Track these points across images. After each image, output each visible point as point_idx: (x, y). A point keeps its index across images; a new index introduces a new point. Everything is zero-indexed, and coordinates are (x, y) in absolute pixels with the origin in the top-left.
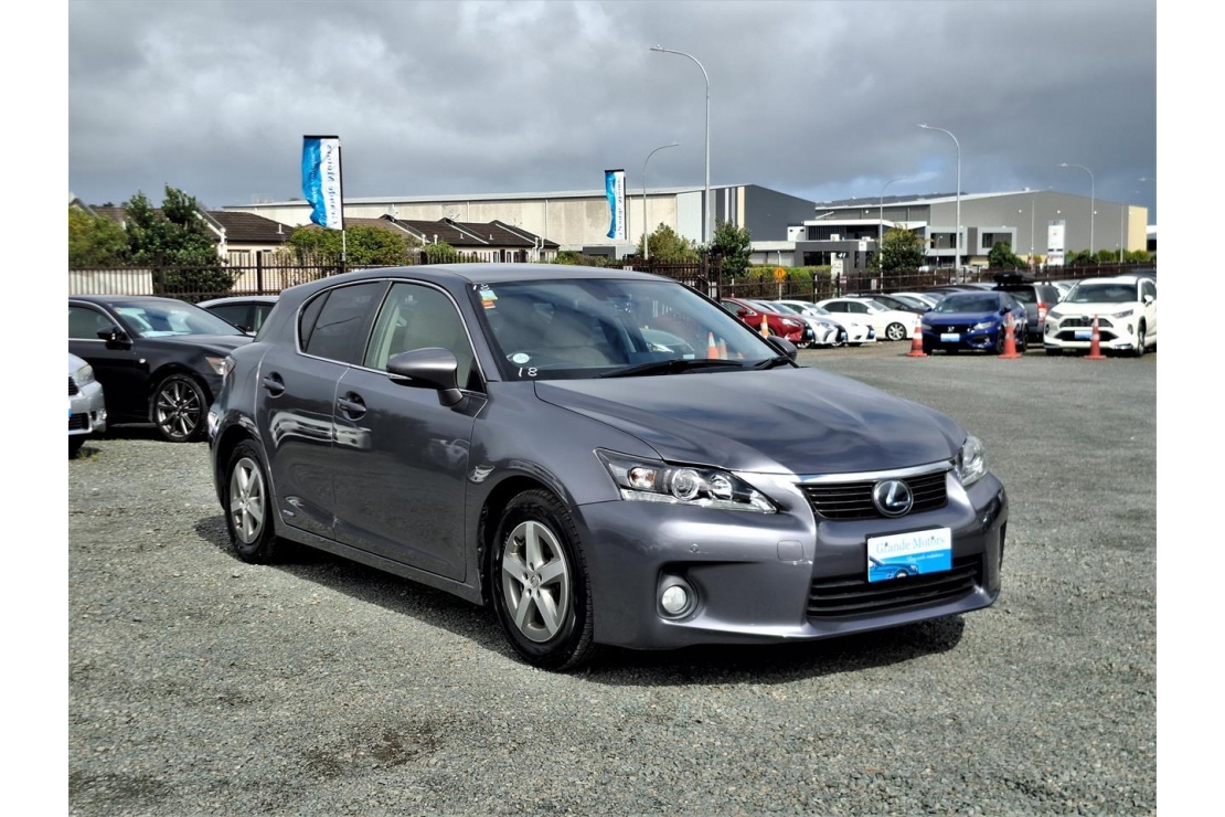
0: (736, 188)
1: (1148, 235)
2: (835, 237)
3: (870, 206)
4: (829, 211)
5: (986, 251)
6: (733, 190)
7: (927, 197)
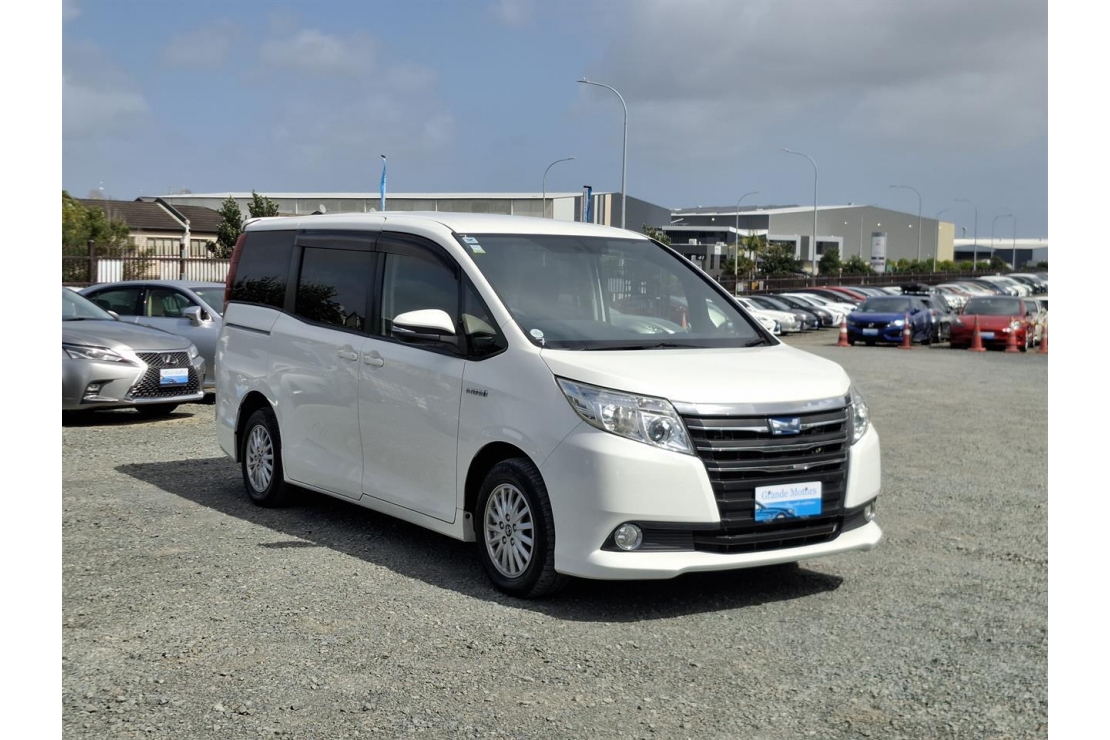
0: (604, 195)
1: (955, 248)
2: (694, 242)
3: (716, 214)
4: (680, 217)
5: (818, 257)
6: (602, 197)
7: (765, 208)
